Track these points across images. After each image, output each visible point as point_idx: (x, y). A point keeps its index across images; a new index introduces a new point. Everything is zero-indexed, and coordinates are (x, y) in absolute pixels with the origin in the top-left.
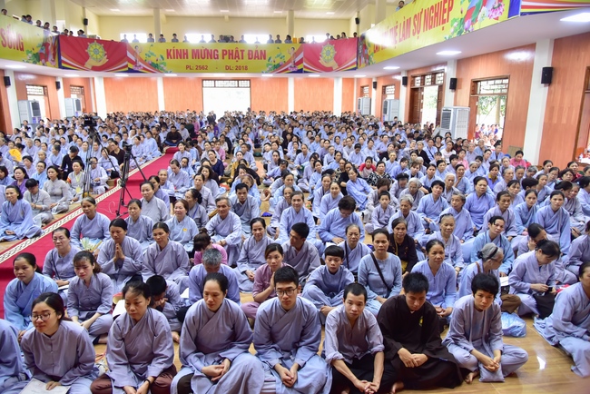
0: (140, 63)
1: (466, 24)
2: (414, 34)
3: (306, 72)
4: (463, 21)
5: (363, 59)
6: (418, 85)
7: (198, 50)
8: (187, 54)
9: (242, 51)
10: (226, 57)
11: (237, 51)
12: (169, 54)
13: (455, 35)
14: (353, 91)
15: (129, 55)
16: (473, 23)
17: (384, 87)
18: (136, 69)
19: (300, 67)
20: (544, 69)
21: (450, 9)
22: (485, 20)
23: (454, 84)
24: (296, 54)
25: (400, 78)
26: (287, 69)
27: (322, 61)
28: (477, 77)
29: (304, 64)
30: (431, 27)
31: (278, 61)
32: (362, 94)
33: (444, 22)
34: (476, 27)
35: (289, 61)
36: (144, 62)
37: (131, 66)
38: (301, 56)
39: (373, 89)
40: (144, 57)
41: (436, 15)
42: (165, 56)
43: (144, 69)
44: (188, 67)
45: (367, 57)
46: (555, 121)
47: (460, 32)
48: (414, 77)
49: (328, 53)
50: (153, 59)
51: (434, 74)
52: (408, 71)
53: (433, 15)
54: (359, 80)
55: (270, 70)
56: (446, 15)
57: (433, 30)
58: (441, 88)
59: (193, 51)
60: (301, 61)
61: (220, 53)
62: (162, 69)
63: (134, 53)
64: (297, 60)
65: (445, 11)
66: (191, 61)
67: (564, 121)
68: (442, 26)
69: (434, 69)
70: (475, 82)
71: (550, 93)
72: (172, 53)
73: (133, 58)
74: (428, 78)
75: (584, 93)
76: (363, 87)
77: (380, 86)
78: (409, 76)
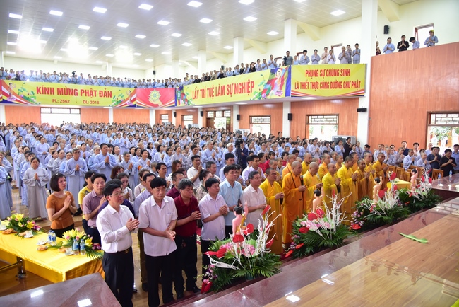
0: (13, 96)
1: (263, 95)
2: (228, 94)
3: (138, 107)
4: (261, 94)
5: (182, 102)
6: (211, 116)
7: (62, 89)
8: (53, 91)
9: (95, 91)
10: (84, 94)
11: (91, 91)
12: (38, 90)
13: (257, 99)
15: (4, 89)
16: (267, 95)
17: (182, 116)
18: (10, 100)
19: (134, 103)
20: (288, 114)
21: (252, 87)
22: (273, 95)
23: (239, 117)
24: (132, 95)
26: (126, 104)
27: (150, 100)
28: (251, 114)
29: (137, 101)
30: (240, 93)
31: (120, 99)
32: (161, 119)
33: (249, 92)
34: (269, 97)
35: (127, 99)
36: (17, 95)
37: (5, 98)
38: (135, 96)
39: (173, 117)
40: (17, 92)
41: (243, 88)
42: (35, 92)
43: (17, 100)
44: (53, 100)
45: (186, 100)
47: (260, 98)
48: (208, 112)
49: (155, 95)
50: (25, 94)
51: (223, 111)
52: (203, 108)
53: (241, 87)
55: (115, 104)
56: (250, 89)
57: (241, 94)
59: (58, 89)
60: (135, 100)
61: (79, 92)
62: (33, 101)
63: (8, 88)
64: (132, 98)
65: (249, 87)
66: (56, 96)
68: (247, 94)
69: (222, 109)
70: (251, 117)
71: (291, 124)
72: (41, 90)
73: (7, 92)
74: (219, 114)
75: (306, 125)
76: (161, 115)
77: (179, 115)
78: (205, 111)
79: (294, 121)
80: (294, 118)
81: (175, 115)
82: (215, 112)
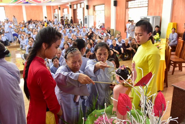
3: (30, 3)
6: (75, 8)
14: (51, 11)
17: (63, 9)
19: (27, 1)
20: (114, 1)
23: (88, 7)
25: (69, 6)
26: (21, 2)
28: (95, 4)
32: (55, 12)
39: (59, 10)
46: (119, 19)
48: (74, 5)
51: (81, 3)
52: (71, 3)
54: (53, 6)
55: (13, 2)
58: (83, 8)
67: (121, 19)
69: (80, 2)
70: (94, 6)
71: (116, 9)
74: (79, 5)
75: (126, 9)
76: (55, 10)
77: (61, 9)
78: (72, 5)
79: (118, 7)
80: (118, 4)
81: (60, 9)
82: (77, 4)
